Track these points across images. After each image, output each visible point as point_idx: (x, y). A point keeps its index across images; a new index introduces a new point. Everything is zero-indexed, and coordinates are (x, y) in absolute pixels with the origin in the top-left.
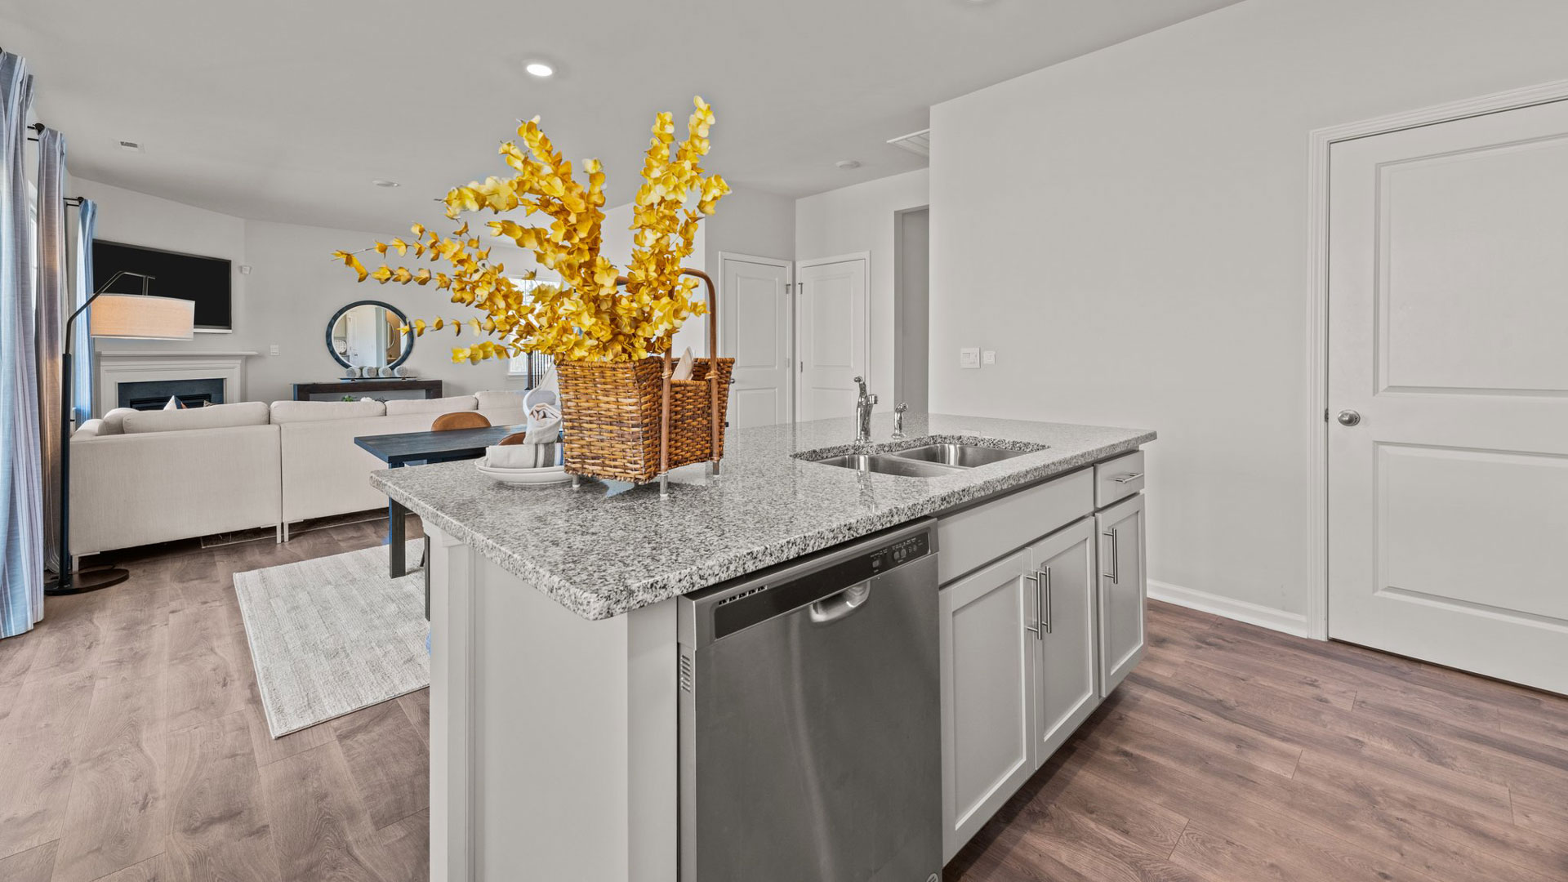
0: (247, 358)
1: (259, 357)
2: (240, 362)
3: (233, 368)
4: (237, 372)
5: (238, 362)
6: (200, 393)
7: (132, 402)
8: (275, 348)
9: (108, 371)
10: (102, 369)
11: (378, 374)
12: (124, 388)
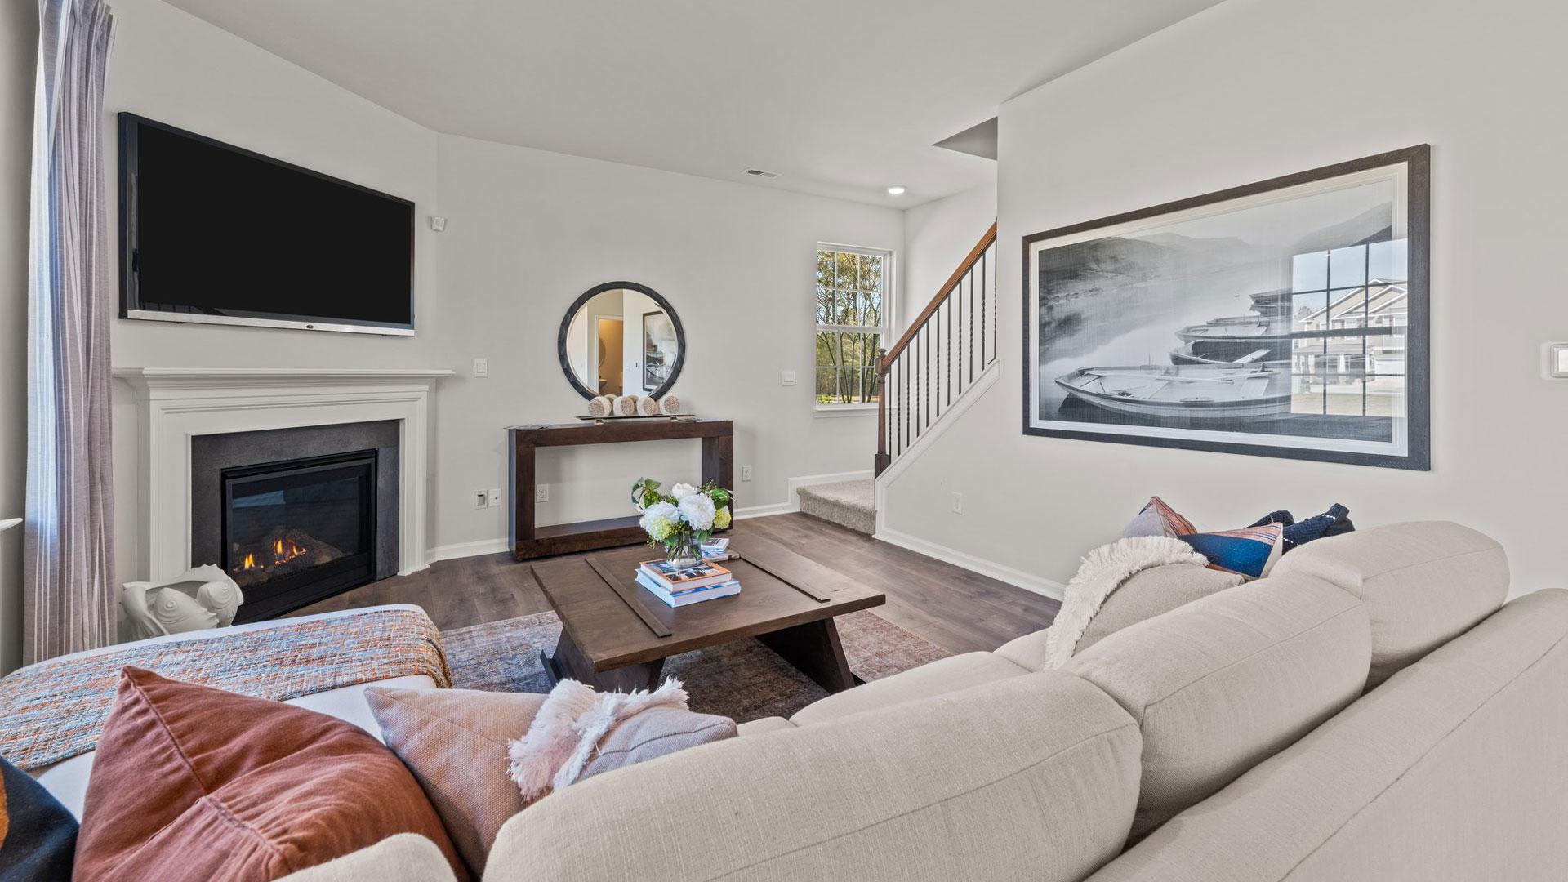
0: (437, 383)
1: (456, 379)
2: (426, 388)
3: (415, 400)
4: (422, 406)
5: (423, 390)
6: (361, 448)
7: (225, 475)
8: (481, 364)
9: (169, 411)
10: (154, 407)
11: (636, 409)
12: (204, 446)
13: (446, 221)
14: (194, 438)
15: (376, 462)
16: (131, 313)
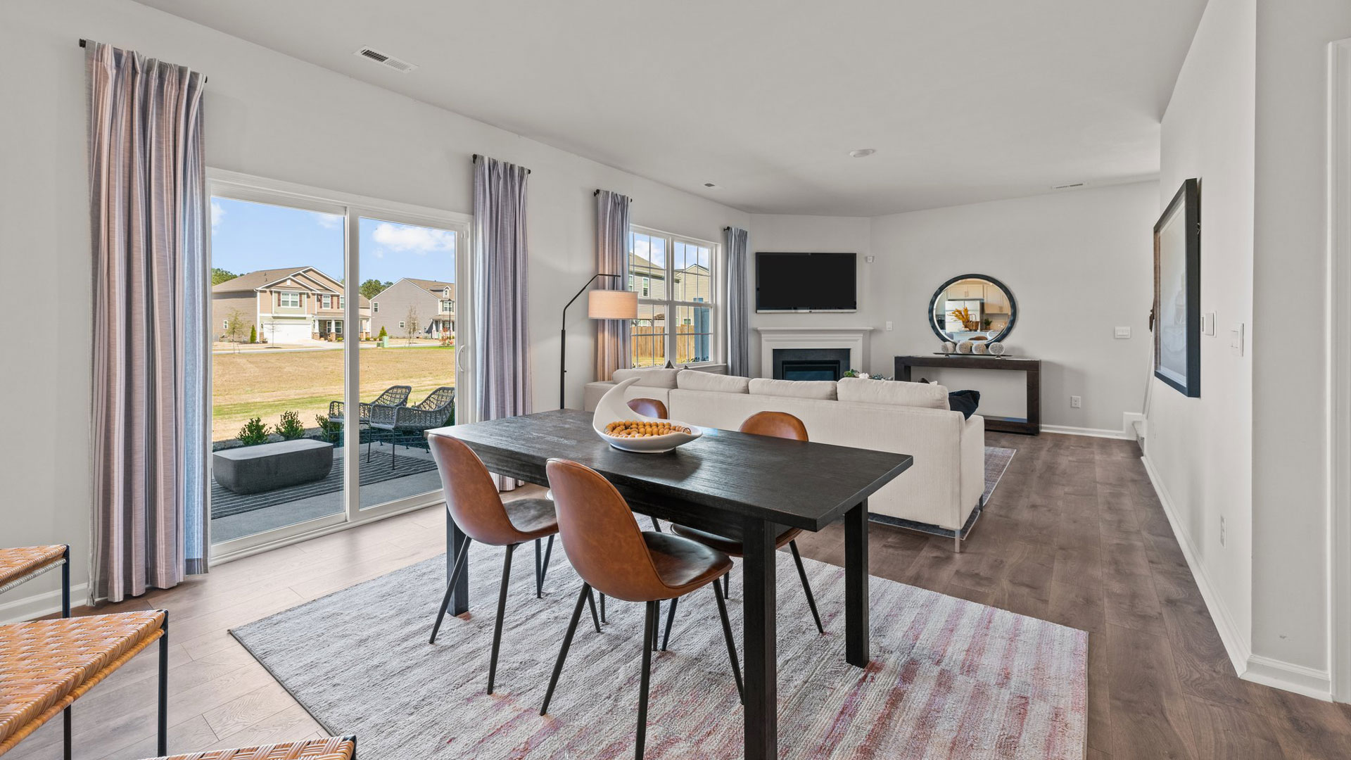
0: (868, 333)
1: (876, 332)
2: (862, 335)
3: (857, 340)
4: (860, 343)
5: (860, 337)
6: (831, 359)
7: (784, 363)
8: (889, 325)
9: (767, 341)
10: (763, 339)
11: (971, 350)
12: (776, 353)
13: (873, 257)
14: (774, 350)
15: (839, 366)
16: (758, 311)
